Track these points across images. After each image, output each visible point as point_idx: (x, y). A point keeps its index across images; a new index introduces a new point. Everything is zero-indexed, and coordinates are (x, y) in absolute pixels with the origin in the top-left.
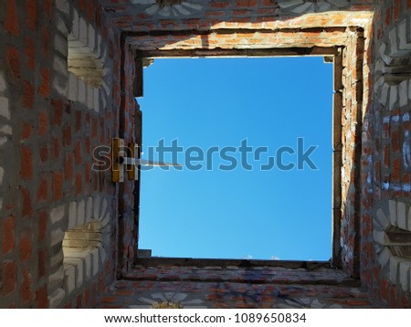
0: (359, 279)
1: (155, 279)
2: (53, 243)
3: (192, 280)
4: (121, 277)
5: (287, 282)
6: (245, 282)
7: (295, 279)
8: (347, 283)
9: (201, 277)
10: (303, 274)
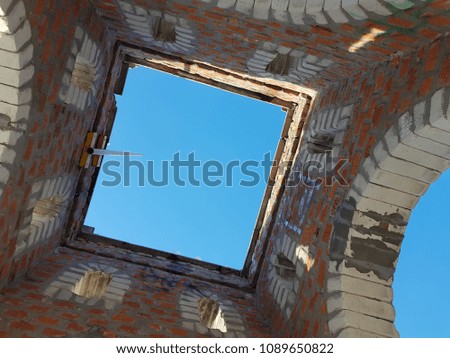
0: (255, 287)
1: (93, 252)
2: (29, 208)
3: (124, 260)
4: (64, 244)
5: (201, 279)
6: (168, 271)
7: (208, 277)
8: (246, 289)
9: (133, 259)
10: (215, 275)
